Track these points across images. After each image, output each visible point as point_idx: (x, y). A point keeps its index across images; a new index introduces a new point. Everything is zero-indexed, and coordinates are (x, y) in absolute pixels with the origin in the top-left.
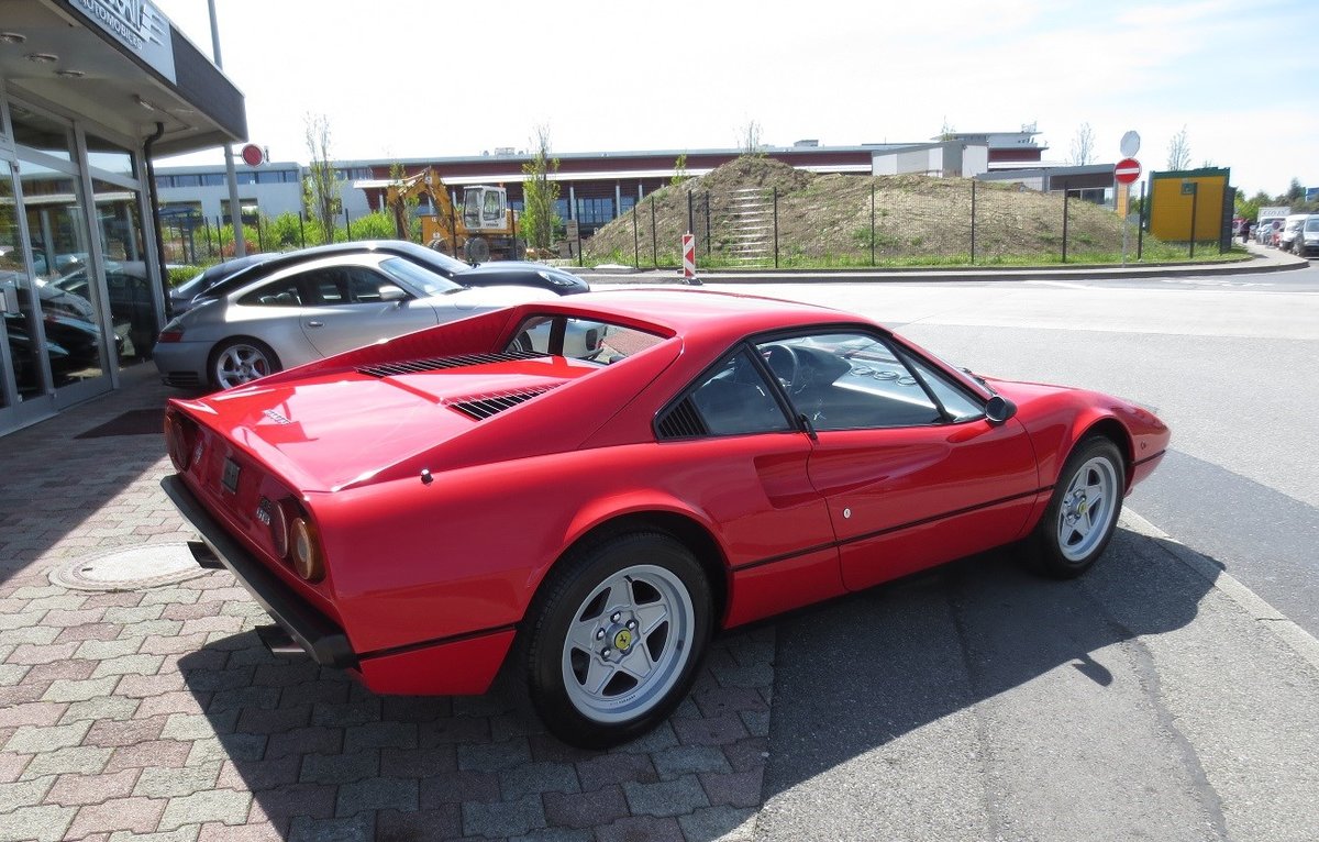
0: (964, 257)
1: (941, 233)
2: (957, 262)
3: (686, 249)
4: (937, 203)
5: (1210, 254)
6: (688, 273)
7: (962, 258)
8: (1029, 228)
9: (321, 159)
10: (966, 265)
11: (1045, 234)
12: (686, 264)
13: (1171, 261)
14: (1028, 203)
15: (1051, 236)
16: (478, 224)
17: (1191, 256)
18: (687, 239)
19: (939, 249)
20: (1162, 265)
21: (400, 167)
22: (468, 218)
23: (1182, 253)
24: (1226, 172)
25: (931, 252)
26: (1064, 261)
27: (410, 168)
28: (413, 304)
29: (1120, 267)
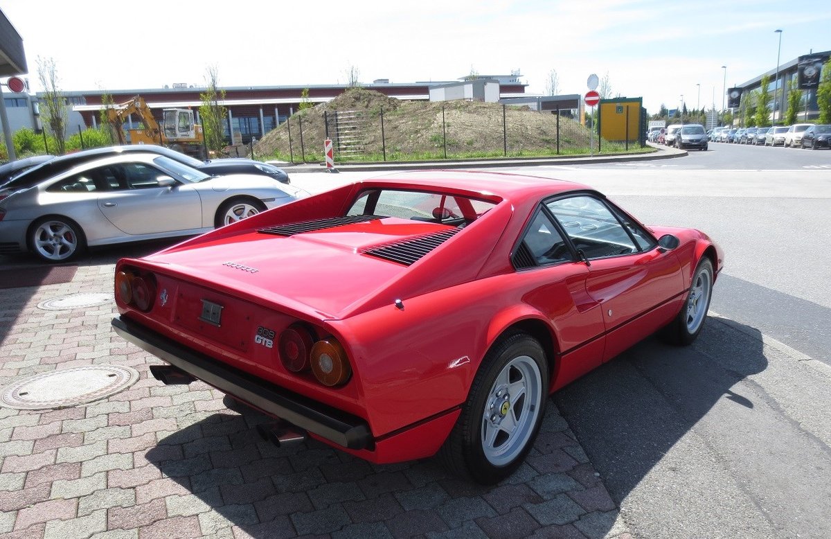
0: (500, 151)
1: (483, 136)
2: (496, 155)
3: (327, 150)
4: (479, 118)
5: (635, 148)
6: (329, 165)
7: (498, 152)
8: (535, 133)
9: (51, 90)
10: (502, 157)
11: (544, 137)
12: (327, 159)
13: (617, 153)
14: (533, 119)
15: (548, 138)
16: (175, 135)
17: (627, 149)
18: (327, 143)
19: (483, 147)
20: (613, 155)
21: (109, 96)
22: (168, 131)
23: (622, 148)
24: (640, 100)
25: (479, 149)
26: (558, 153)
27: (119, 97)
28: (181, 188)
29: (590, 156)
